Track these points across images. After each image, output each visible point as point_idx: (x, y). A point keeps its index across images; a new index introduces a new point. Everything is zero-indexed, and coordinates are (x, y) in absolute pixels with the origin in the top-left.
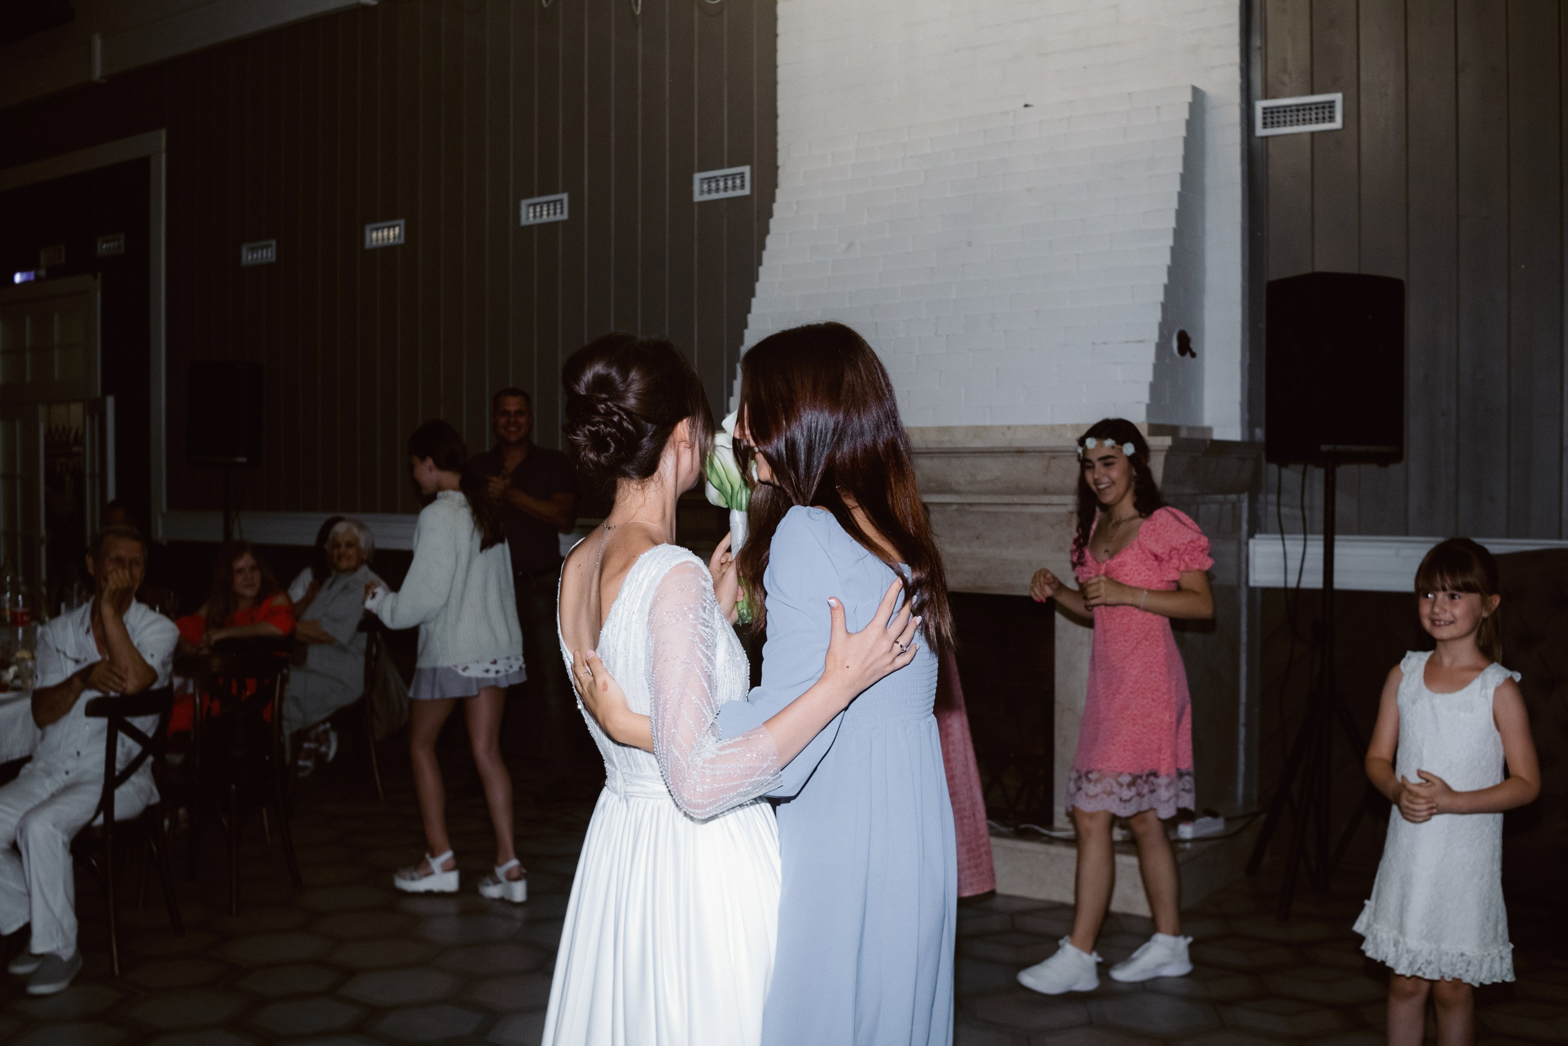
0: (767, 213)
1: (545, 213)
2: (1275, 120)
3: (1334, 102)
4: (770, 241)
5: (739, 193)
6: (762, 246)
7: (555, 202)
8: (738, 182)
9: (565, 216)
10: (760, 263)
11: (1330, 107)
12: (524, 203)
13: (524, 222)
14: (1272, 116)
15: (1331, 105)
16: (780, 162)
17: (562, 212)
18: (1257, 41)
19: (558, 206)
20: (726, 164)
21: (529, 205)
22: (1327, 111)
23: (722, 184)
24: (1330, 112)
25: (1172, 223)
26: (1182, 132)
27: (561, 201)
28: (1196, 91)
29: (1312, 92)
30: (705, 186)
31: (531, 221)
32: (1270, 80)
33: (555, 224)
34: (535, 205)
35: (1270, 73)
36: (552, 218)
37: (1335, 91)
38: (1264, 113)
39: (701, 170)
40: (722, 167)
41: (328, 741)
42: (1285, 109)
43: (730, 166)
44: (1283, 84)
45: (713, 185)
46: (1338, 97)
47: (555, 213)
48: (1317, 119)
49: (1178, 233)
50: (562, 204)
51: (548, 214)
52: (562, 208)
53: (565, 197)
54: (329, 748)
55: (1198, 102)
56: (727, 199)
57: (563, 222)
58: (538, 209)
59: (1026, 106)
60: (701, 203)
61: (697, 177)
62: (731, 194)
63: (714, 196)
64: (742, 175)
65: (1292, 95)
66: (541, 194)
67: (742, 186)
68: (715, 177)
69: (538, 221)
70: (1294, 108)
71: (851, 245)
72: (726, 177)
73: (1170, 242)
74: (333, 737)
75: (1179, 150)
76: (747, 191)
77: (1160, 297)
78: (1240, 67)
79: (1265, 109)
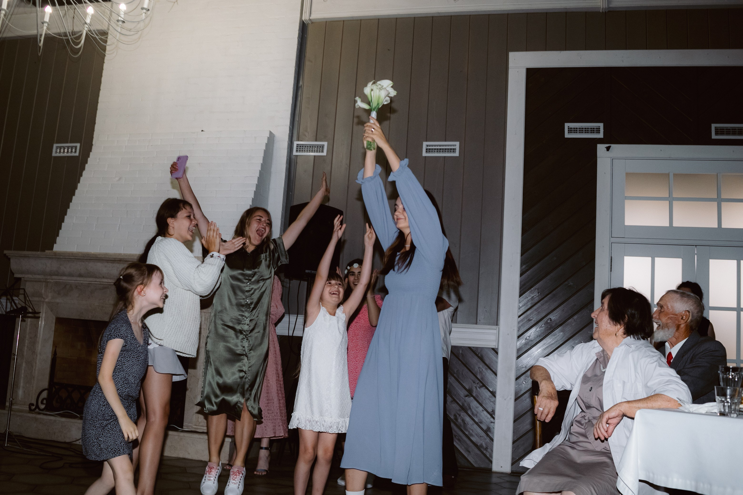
0: (85, 162)
2: (301, 150)
3: (324, 145)
4: (84, 173)
5: (73, 154)
6: (81, 175)
8: (74, 150)
10: (79, 182)
11: (322, 147)
14: (300, 148)
15: (323, 146)
16: (94, 143)
20: (69, 141)
22: (321, 148)
23: (66, 150)
26: (264, 148)
28: (271, 133)
29: (316, 140)
30: (58, 150)
32: (300, 134)
35: (301, 131)
37: (325, 141)
38: (297, 146)
39: (57, 143)
40: (67, 142)
42: (306, 146)
43: (71, 142)
44: (305, 136)
45: (62, 150)
46: (325, 144)
48: (317, 151)
49: (258, 186)
55: (271, 138)
56: (68, 157)
59: (202, 131)
60: (55, 157)
61: (55, 145)
62: (69, 154)
63: (62, 155)
64: (76, 147)
65: (308, 141)
67: (75, 152)
68: (64, 147)
70: (308, 146)
71: (120, 179)
72: (68, 147)
73: (254, 189)
75: (262, 154)
76: (77, 154)
78: (290, 127)
79: (297, 145)
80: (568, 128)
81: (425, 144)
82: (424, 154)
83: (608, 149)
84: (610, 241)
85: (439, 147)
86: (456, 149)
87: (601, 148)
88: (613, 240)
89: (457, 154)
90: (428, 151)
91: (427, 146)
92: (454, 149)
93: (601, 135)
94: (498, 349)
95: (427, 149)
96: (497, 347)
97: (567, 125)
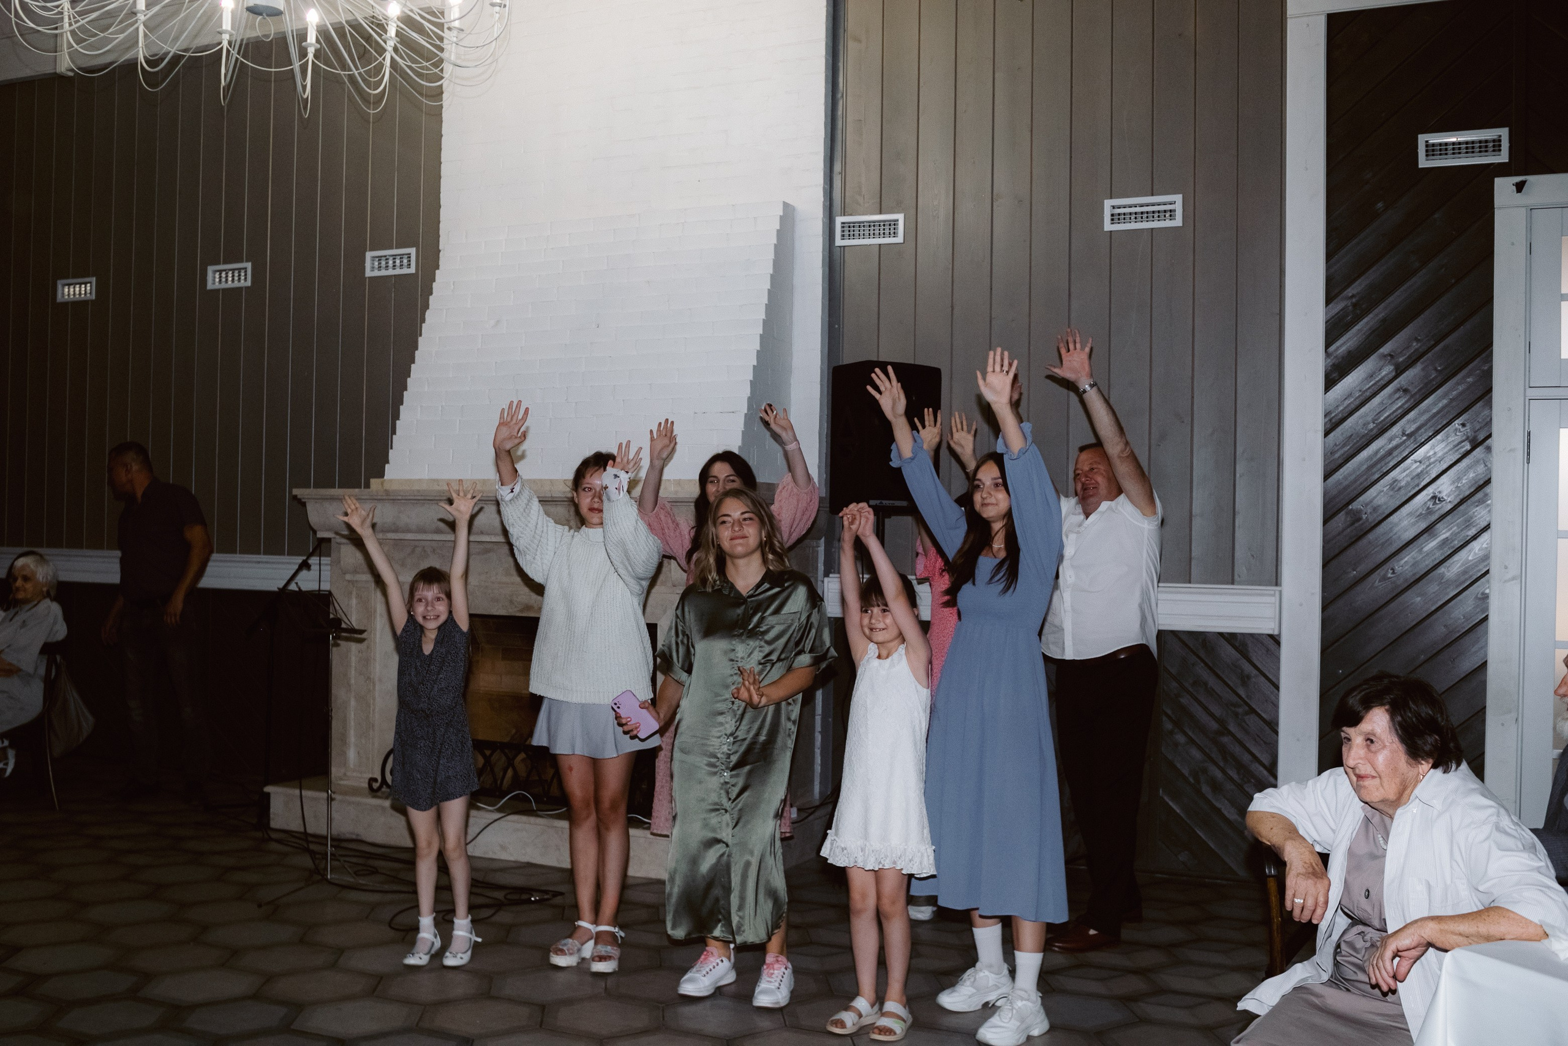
0: (428, 290)
1: (230, 279)
2: (852, 233)
3: (897, 221)
4: (429, 314)
5: (405, 271)
6: (423, 319)
7: (239, 270)
8: (405, 261)
9: (249, 283)
10: (420, 333)
11: (894, 225)
12: (210, 269)
13: (210, 286)
14: (850, 229)
15: (895, 223)
16: (441, 247)
17: (246, 279)
18: (837, 167)
19: (243, 274)
20: (394, 245)
21: (215, 272)
22: (892, 227)
23: (391, 262)
24: (894, 229)
25: (762, 316)
26: (774, 240)
27: (245, 269)
28: (786, 205)
29: (881, 213)
30: (376, 263)
31: (217, 286)
32: (847, 200)
33: (239, 290)
34: (220, 271)
35: (847, 194)
36: (236, 284)
37: (899, 212)
38: (843, 227)
39: (371, 250)
40: (391, 248)
41: (6, 758)
42: (859, 225)
43: (399, 247)
44: (858, 203)
45: (383, 263)
46: (900, 217)
47: (239, 279)
48: (884, 234)
50: (246, 272)
51: (233, 280)
52: (246, 275)
53: (249, 265)
54: (6, 764)
55: (788, 215)
56: (394, 276)
57: (247, 288)
58: (223, 275)
60: (370, 278)
61: (369, 255)
62: (398, 271)
63: (384, 273)
64: (409, 256)
65: (863, 214)
66: (225, 262)
67: (409, 266)
68: (385, 256)
69: (224, 286)
70: (866, 224)
72: (394, 257)
73: (759, 328)
74: (11, 754)
75: (770, 255)
76: (412, 270)
77: (750, 376)
78: (824, 188)
79: (843, 223)
80: (1427, 146)
81: (1108, 204)
82: (1108, 226)
83: (1520, 187)
84: (1525, 396)
85: (1139, 209)
86: (1175, 211)
87: (1503, 186)
88: (1531, 393)
89: (1178, 222)
90: (1114, 218)
91: (1114, 207)
92: (1171, 211)
93: (1503, 157)
94: (1279, 635)
95: (1112, 215)
96: (1276, 633)
97: (1422, 139)
